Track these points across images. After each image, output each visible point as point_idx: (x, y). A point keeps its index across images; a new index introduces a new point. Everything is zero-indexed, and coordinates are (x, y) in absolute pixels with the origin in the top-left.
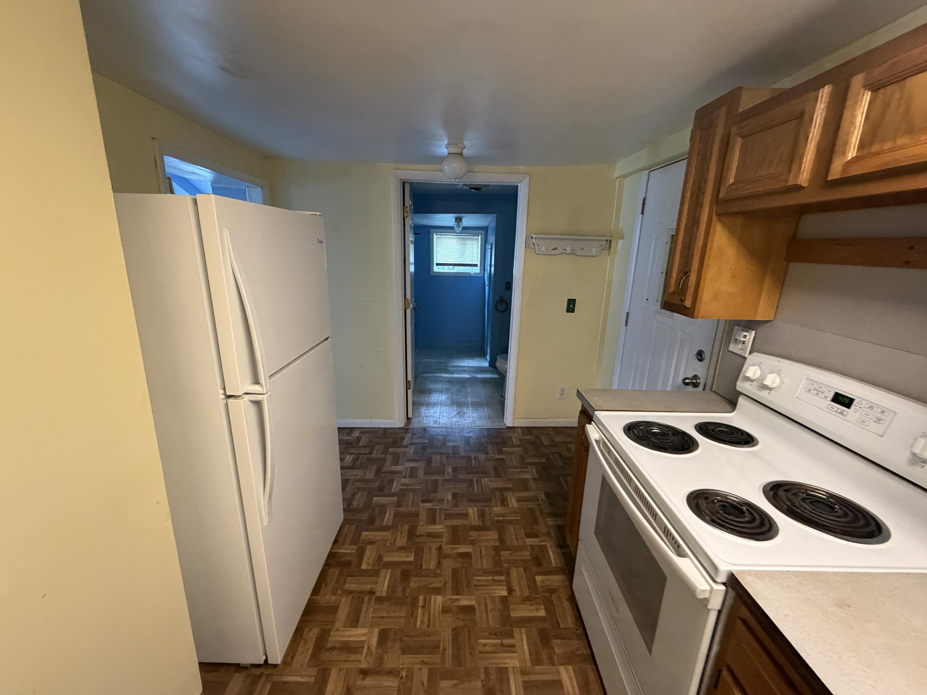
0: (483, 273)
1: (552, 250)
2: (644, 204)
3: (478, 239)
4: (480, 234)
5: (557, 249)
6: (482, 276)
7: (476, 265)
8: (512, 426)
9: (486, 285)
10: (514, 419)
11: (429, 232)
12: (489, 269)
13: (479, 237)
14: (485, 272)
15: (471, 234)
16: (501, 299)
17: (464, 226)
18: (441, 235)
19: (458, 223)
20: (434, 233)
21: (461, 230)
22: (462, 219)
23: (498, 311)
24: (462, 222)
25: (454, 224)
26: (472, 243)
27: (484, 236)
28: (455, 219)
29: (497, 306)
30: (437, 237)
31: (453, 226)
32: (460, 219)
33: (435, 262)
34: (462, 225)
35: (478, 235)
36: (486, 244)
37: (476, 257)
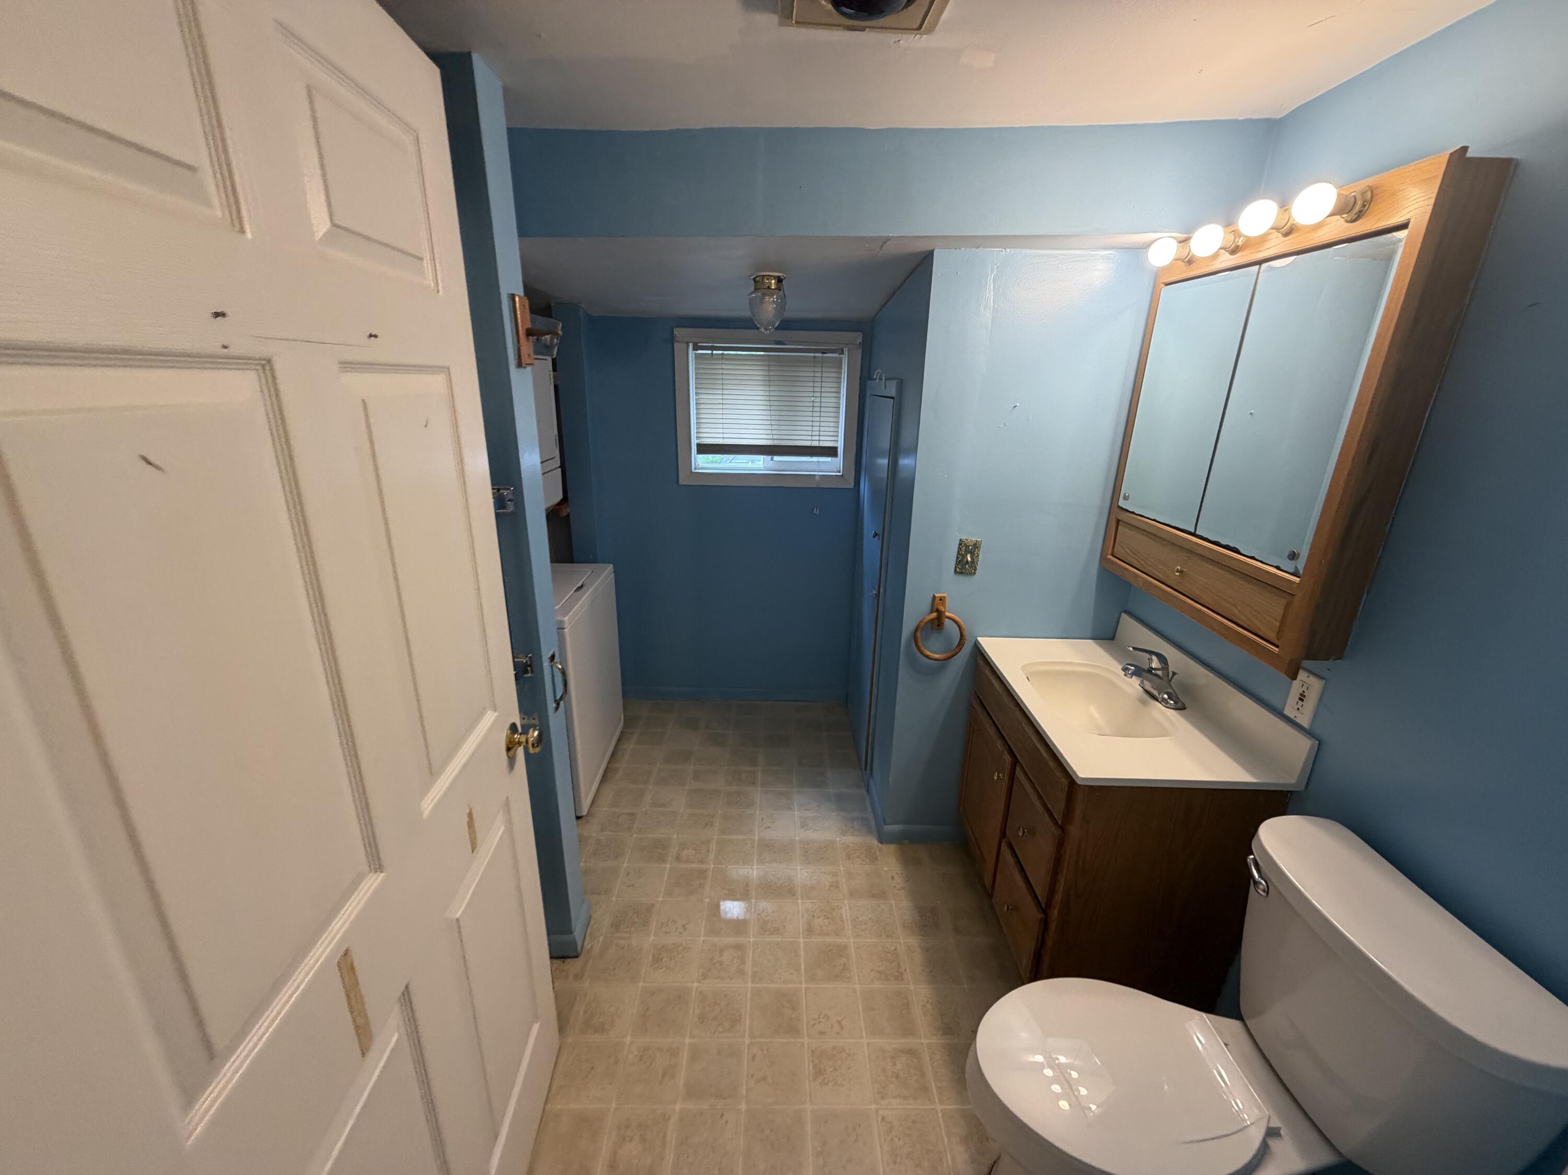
0: (852, 478)
3: (840, 362)
4: (847, 346)
6: (851, 485)
7: (831, 452)
11: (671, 340)
13: (842, 353)
14: (863, 473)
15: (817, 343)
16: (938, 611)
17: (787, 314)
18: (713, 348)
19: (764, 295)
20: (687, 343)
21: (777, 329)
22: (779, 280)
23: (927, 657)
24: (781, 293)
25: (751, 300)
26: (819, 375)
27: (858, 354)
28: (754, 279)
29: (918, 635)
30: (698, 357)
31: (746, 313)
32: (775, 277)
33: (694, 442)
34: (781, 307)
35: (841, 346)
36: (872, 379)
37: (833, 425)
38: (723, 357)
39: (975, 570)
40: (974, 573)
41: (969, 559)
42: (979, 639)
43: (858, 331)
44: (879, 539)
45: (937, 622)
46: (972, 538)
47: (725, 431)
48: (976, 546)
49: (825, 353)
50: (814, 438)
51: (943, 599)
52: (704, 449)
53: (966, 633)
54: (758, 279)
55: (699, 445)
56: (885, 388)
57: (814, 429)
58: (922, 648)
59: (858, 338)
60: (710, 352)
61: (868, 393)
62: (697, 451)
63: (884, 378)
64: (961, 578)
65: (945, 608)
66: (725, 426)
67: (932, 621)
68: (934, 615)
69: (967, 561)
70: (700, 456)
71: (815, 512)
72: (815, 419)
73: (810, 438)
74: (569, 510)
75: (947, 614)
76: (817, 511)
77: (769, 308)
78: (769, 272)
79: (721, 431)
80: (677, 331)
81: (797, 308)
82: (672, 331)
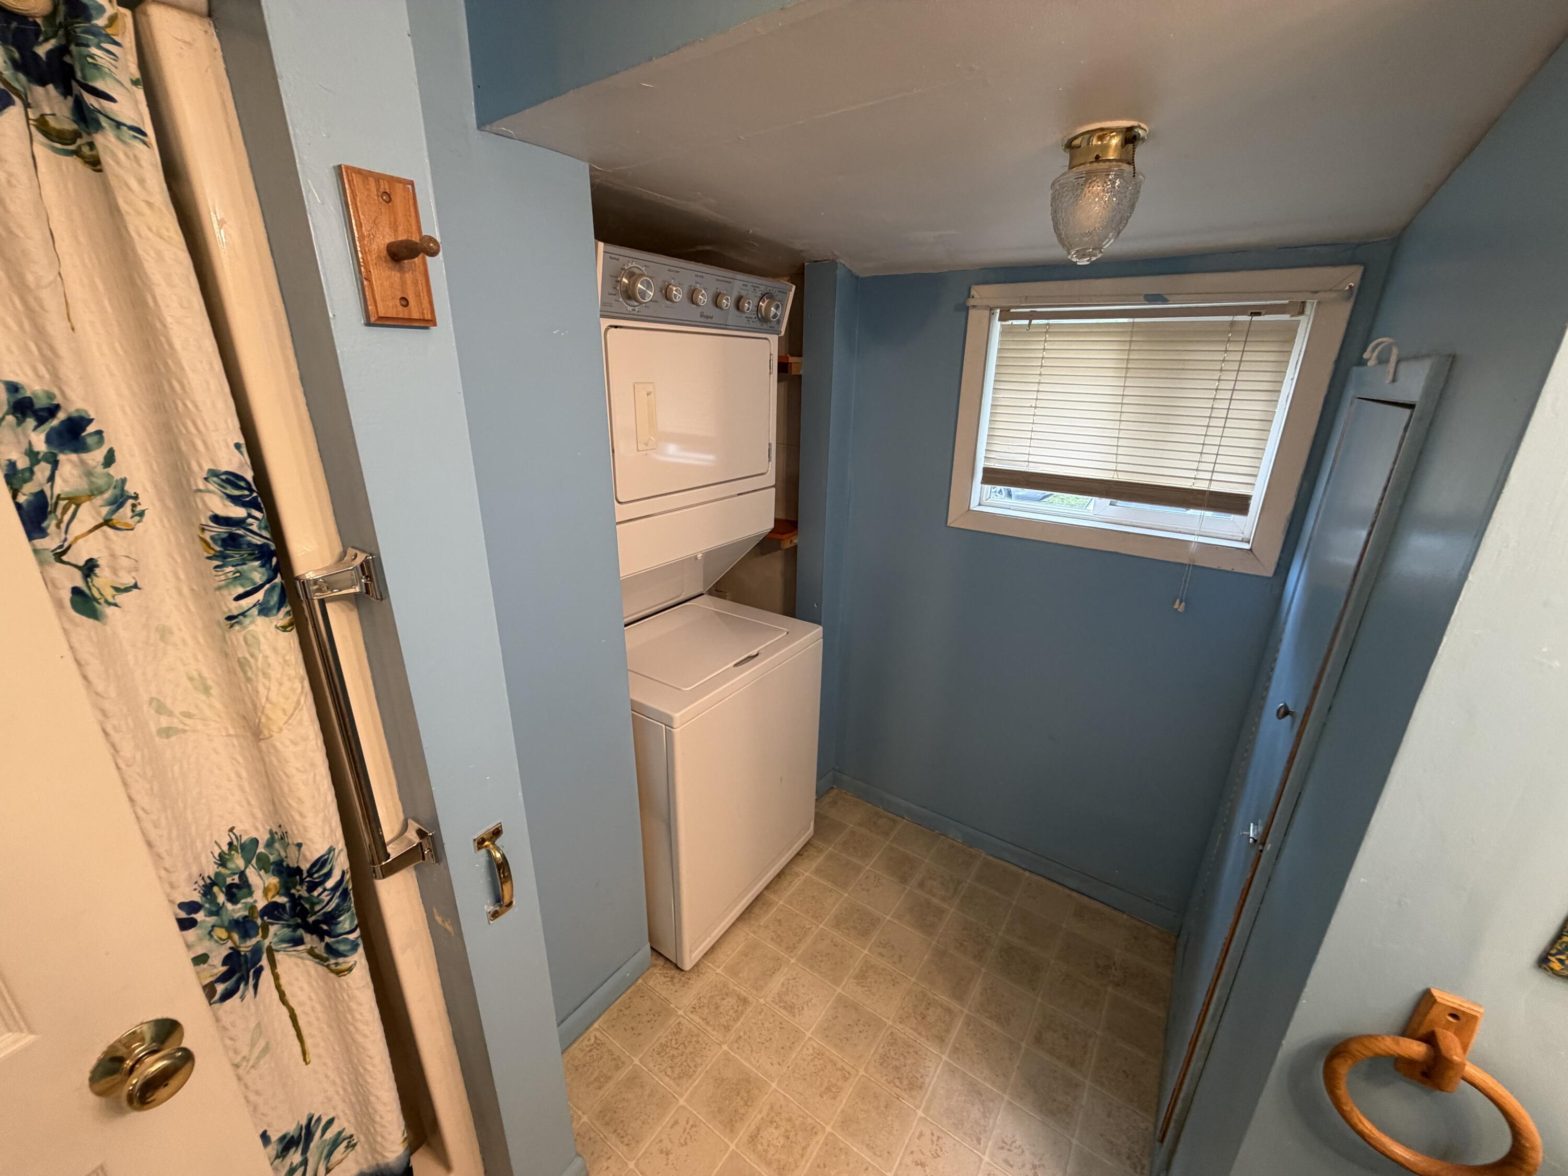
3: (1290, 331)
4: (1315, 295)
7: (1234, 503)
11: (966, 305)
13: (1302, 312)
14: (1298, 555)
15: (1242, 295)
16: (1433, 1041)
18: (1032, 316)
19: (1085, 178)
20: (991, 310)
22: (1130, 138)
23: (1361, 1133)
24: (1127, 168)
26: (1236, 357)
27: (1344, 311)
28: (1070, 145)
30: (1005, 332)
32: (1117, 130)
33: (980, 465)
35: (1299, 298)
36: (1362, 362)
37: (1249, 453)
38: (1047, 330)
43: (1351, 262)
44: (1292, 727)
45: (1424, 1069)
47: (1032, 451)
49: (1259, 314)
50: (1201, 475)
51: (1463, 1019)
52: (993, 476)
54: (1077, 142)
55: (986, 470)
56: (1394, 380)
57: (1205, 458)
58: (1348, 1099)
59: (1349, 277)
60: (1026, 322)
61: (1351, 392)
62: (983, 479)
63: (1393, 359)
65: (1465, 1048)
66: (1034, 443)
68: (1417, 1048)
70: (988, 487)
71: (1176, 606)
72: (1209, 440)
73: (1192, 474)
74: (795, 541)
75: (1470, 1069)
76: (1179, 606)
77: (1094, 205)
78: (1099, 121)
79: (1027, 450)
80: (974, 291)
82: (970, 289)
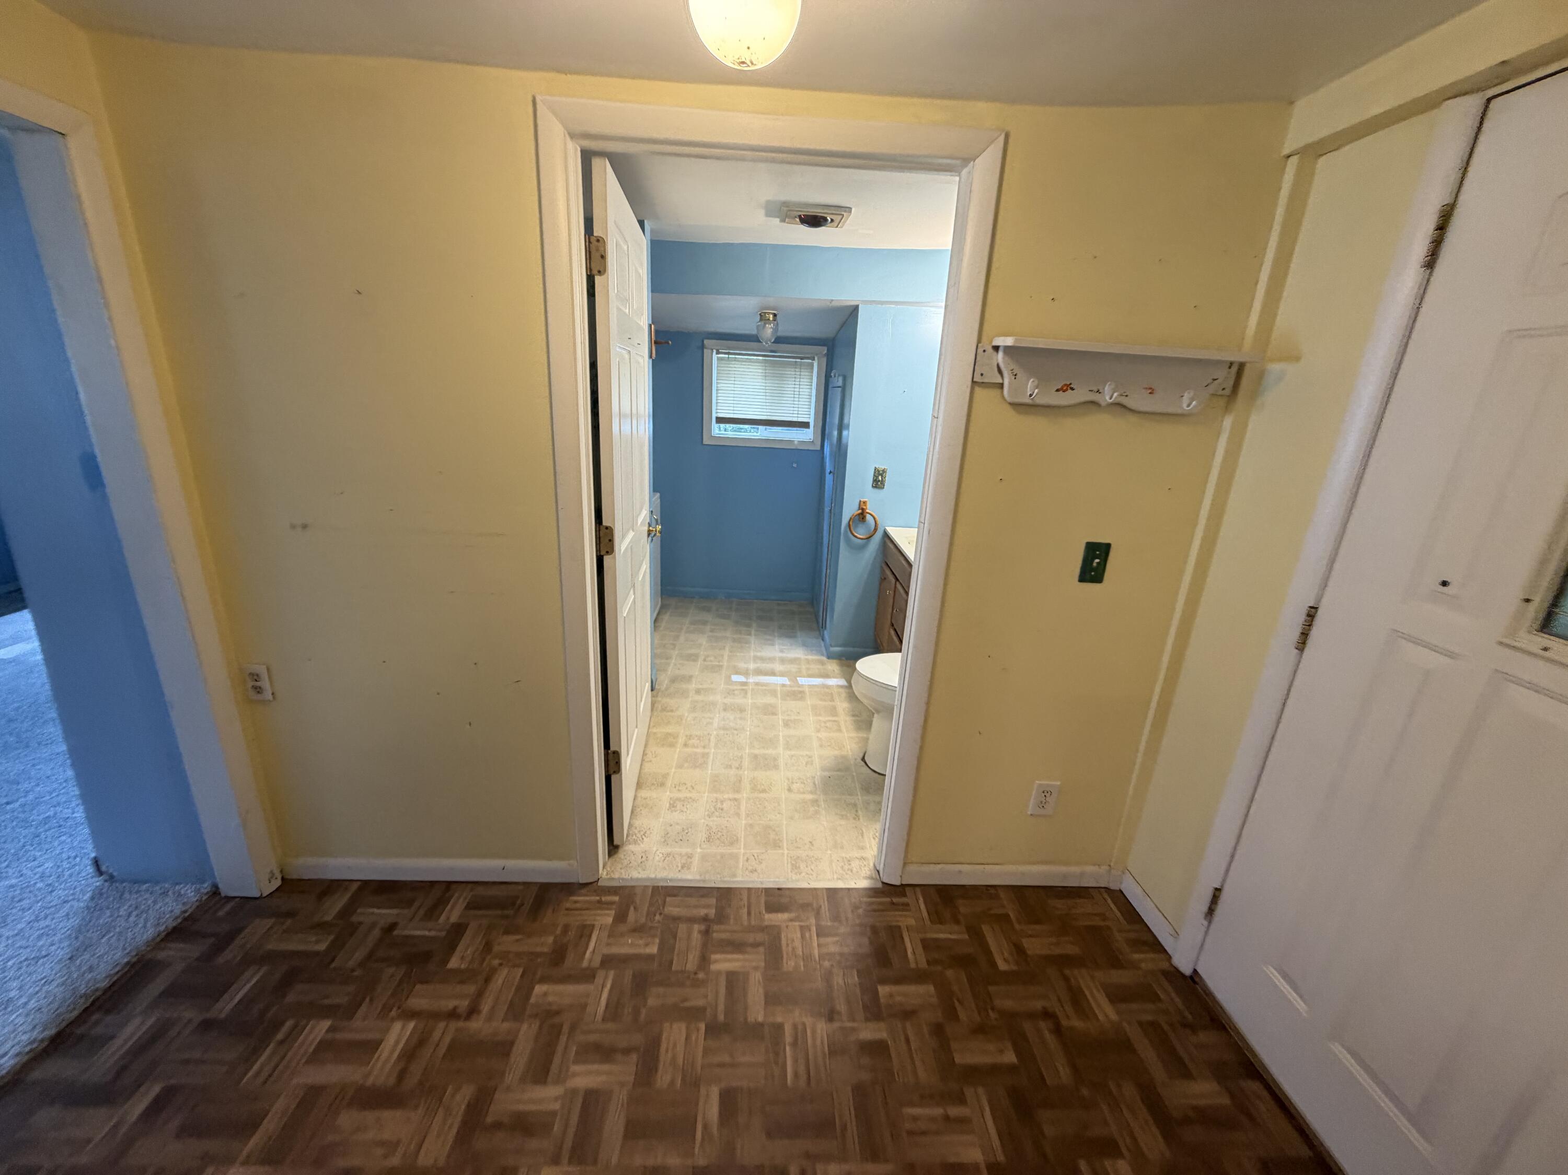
0: (819, 443)
1: (1058, 390)
2: (1442, 227)
3: (812, 365)
4: (817, 355)
5: (1072, 389)
6: (818, 448)
7: (805, 425)
8: (898, 883)
9: (828, 471)
10: (905, 864)
11: (703, 347)
12: (835, 433)
13: (814, 360)
14: (826, 441)
15: (797, 353)
16: (863, 509)
17: (779, 334)
18: (729, 353)
19: (765, 324)
20: (712, 350)
21: (773, 343)
22: (775, 315)
23: (856, 537)
24: (776, 322)
25: (758, 327)
26: (798, 373)
27: (824, 360)
28: (760, 314)
29: (851, 523)
30: (719, 359)
31: (754, 332)
32: (772, 313)
33: (714, 416)
34: (776, 330)
35: (812, 355)
36: (831, 377)
37: (807, 407)
38: (735, 359)
39: (884, 485)
40: (883, 488)
41: (880, 479)
42: (886, 528)
43: (825, 346)
44: (832, 475)
45: (861, 516)
46: (881, 467)
47: (735, 409)
48: (884, 471)
49: (804, 359)
50: (794, 416)
51: (866, 503)
52: (720, 420)
53: (878, 522)
54: (762, 314)
55: (717, 418)
56: (838, 381)
57: (794, 409)
58: (854, 532)
59: (824, 350)
60: (727, 356)
61: (830, 386)
62: (715, 422)
63: (837, 375)
64: (876, 490)
65: (866, 507)
67: (859, 514)
68: (860, 511)
69: (879, 481)
70: (718, 426)
72: (794, 403)
73: (791, 415)
75: (868, 511)
76: (795, 465)
77: (768, 331)
78: (769, 310)
79: (732, 408)
80: (706, 342)
81: (784, 331)
82: (703, 341)
